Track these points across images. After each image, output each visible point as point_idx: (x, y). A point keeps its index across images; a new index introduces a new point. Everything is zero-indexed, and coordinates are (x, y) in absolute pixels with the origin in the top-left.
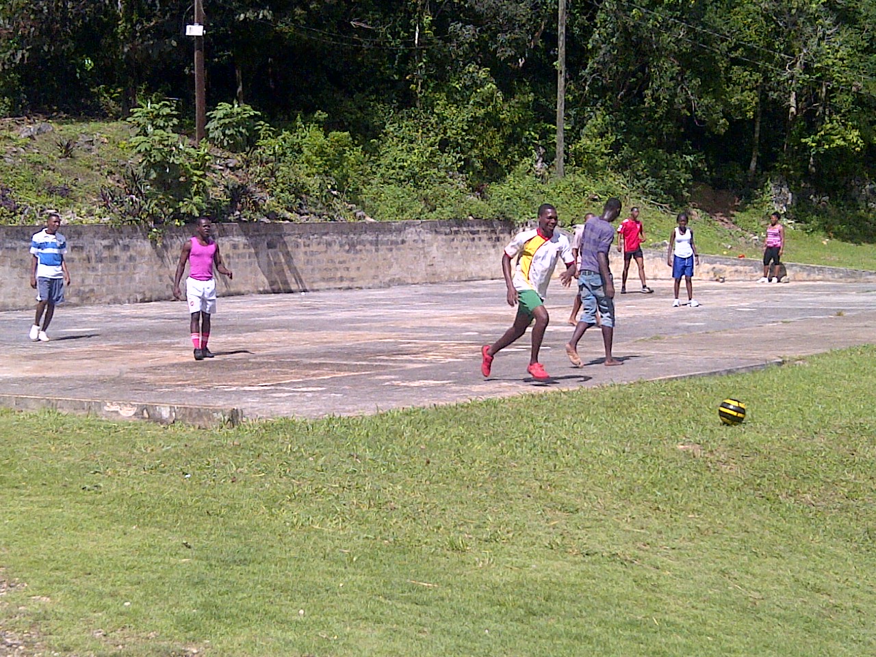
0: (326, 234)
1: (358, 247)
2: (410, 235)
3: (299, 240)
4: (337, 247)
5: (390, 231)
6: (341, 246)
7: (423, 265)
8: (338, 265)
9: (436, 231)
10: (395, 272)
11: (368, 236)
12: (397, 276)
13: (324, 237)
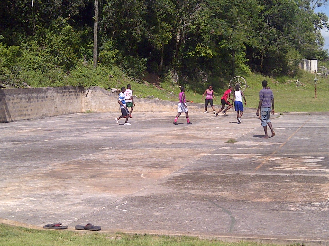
0: (20, 94)
1: (31, 100)
2: (49, 94)
3: (10, 97)
4: (23, 100)
5: (42, 92)
6: (25, 99)
7: (54, 107)
8: (24, 109)
9: (58, 92)
10: (44, 111)
11: (35, 95)
12: (44, 113)
13: (19, 95)
